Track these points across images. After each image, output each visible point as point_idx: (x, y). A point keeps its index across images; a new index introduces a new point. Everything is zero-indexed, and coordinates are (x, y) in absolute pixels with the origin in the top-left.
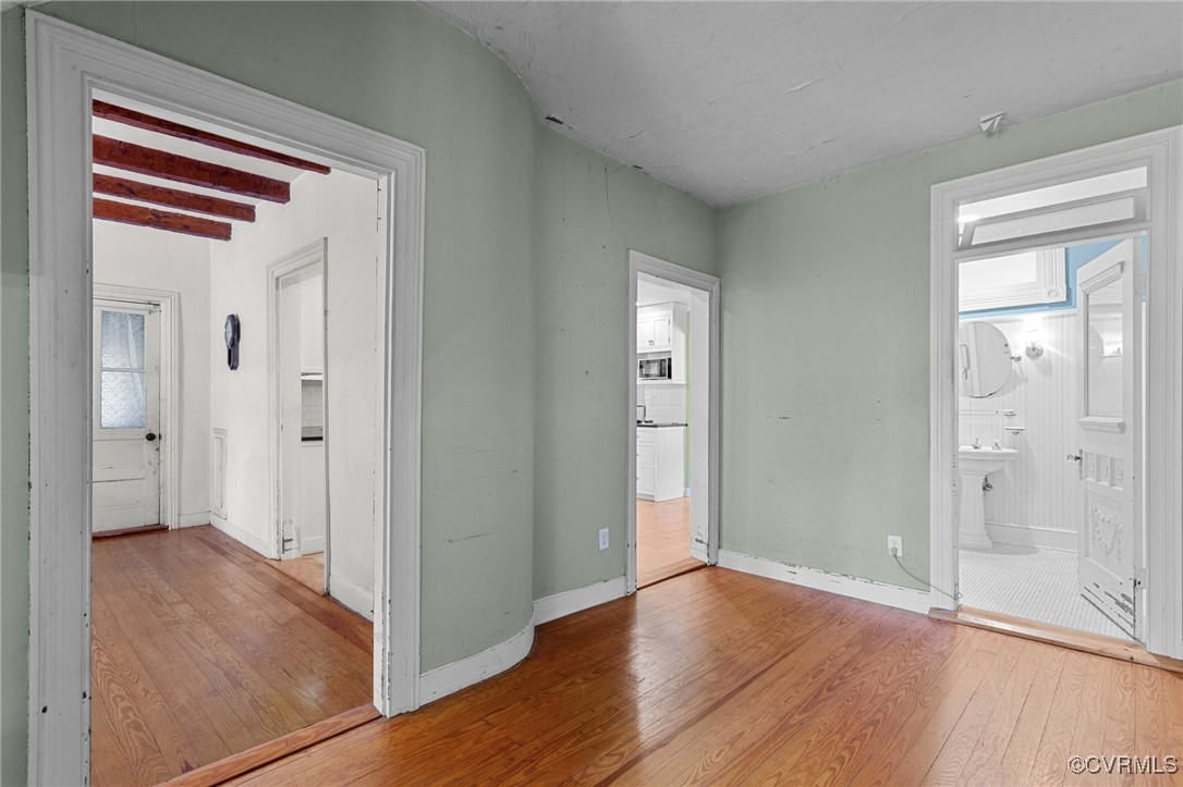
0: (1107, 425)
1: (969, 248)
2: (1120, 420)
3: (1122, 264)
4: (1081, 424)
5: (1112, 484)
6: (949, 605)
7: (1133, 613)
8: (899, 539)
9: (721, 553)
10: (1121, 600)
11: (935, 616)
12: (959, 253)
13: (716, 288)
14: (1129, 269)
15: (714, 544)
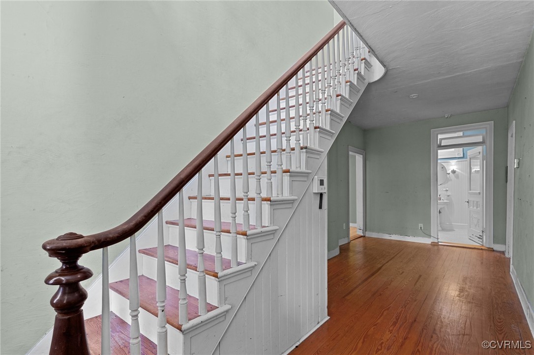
0: (476, 193)
1: (441, 147)
2: (479, 191)
3: (480, 152)
4: (469, 193)
5: (477, 208)
6: (436, 241)
7: (482, 239)
8: (422, 225)
9: (367, 232)
10: (479, 237)
11: (433, 244)
12: (439, 148)
13: (364, 154)
14: (481, 153)
15: (364, 230)
